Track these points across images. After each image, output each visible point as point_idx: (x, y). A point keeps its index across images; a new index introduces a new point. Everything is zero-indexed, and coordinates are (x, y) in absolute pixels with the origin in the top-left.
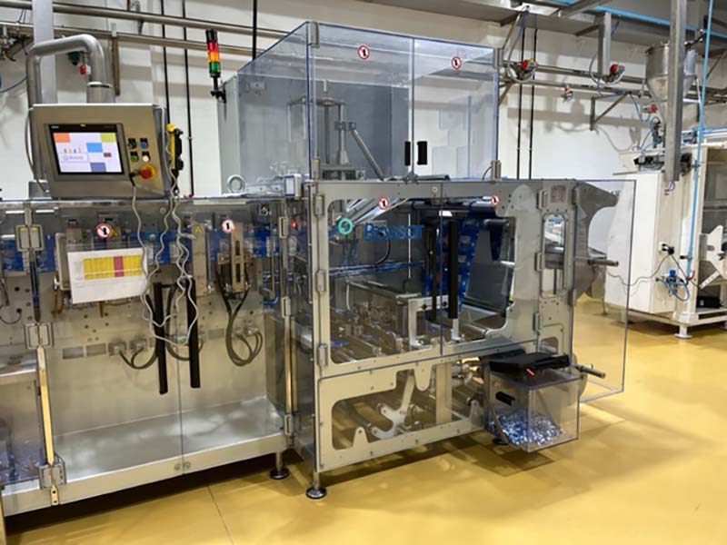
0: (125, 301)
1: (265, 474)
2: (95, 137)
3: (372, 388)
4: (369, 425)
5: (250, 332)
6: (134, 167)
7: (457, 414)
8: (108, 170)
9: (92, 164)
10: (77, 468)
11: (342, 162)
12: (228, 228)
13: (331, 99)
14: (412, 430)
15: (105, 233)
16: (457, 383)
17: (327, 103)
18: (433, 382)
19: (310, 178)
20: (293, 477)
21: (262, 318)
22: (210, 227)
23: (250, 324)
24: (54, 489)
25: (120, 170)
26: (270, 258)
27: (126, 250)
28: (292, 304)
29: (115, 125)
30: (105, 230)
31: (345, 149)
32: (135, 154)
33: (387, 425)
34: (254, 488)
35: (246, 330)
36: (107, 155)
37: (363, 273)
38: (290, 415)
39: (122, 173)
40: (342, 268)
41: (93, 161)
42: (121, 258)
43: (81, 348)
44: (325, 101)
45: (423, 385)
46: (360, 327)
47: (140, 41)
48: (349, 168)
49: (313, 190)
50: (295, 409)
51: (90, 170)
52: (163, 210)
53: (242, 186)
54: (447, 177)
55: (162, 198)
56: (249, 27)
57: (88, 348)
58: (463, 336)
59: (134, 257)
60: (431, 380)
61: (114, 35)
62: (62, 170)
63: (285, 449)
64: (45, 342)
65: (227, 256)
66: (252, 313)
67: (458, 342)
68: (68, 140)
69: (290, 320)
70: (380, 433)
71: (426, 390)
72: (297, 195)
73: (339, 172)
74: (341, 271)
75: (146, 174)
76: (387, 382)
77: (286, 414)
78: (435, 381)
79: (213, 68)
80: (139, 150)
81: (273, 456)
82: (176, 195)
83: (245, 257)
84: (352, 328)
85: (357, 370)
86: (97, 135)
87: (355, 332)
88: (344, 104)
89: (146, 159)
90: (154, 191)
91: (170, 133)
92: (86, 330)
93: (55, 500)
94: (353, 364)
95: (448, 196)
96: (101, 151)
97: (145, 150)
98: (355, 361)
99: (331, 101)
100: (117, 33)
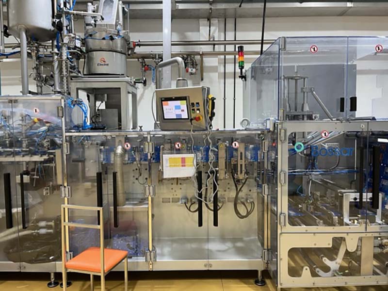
0: (187, 178)
1: (252, 281)
2: (178, 103)
3: (315, 245)
4: (315, 266)
5: (248, 201)
6: (193, 116)
7: (378, 271)
8: (183, 118)
9: (177, 115)
10: (162, 255)
11: (305, 110)
12: (235, 145)
13: (299, 75)
14: (343, 275)
15: (179, 146)
16: (378, 250)
17: (296, 78)
18: (359, 248)
19: (278, 120)
20: (268, 287)
21: (256, 194)
22: (228, 145)
23: (249, 197)
24: (151, 263)
25: (187, 117)
26: (260, 162)
27: (187, 155)
28: (269, 188)
29: (186, 97)
30: (178, 145)
31: (307, 103)
32: (194, 110)
33: (326, 269)
34: (245, 287)
35: (247, 200)
36: (183, 111)
37: (321, 174)
38: (266, 251)
39: (188, 119)
40: (307, 170)
41: (177, 114)
42: (184, 158)
43: (169, 199)
44: (295, 77)
45: (352, 248)
46: (312, 207)
47: (214, 54)
48: (309, 114)
49: (280, 126)
50: (269, 248)
51: (175, 118)
52: (204, 136)
53: (249, 124)
54: (374, 119)
55: (204, 130)
56: (260, 40)
57: (172, 198)
58: (384, 221)
59: (191, 158)
60: (358, 246)
61: (201, 53)
62: (165, 118)
63: (263, 269)
64: (152, 194)
65: (236, 160)
66: (250, 191)
67: (380, 224)
68: (167, 105)
69: (268, 197)
70: (321, 273)
71: (354, 252)
72: (271, 129)
73: (303, 116)
74: (307, 172)
75: (198, 119)
76: (326, 242)
77: (264, 249)
78: (361, 247)
79: (241, 64)
80: (195, 108)
81: (256, 271)
82: (210, 129)
83: (245, 161)
84: (307, 207)
85: (305, 232)
86: (179, 102)
87: (309, 209)
88: (307, 78)
89: (198, 112)
90: (201, 127)
91: (210, 99)
92: (172, 190)
93: (150, 268)
94: (304, 227)
95: (372, 130)
96: (180, 109)
97: (198, 108)
98: (305, 226)
99: (299, 77)
100: (202, 52)
